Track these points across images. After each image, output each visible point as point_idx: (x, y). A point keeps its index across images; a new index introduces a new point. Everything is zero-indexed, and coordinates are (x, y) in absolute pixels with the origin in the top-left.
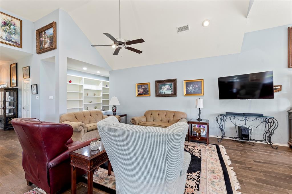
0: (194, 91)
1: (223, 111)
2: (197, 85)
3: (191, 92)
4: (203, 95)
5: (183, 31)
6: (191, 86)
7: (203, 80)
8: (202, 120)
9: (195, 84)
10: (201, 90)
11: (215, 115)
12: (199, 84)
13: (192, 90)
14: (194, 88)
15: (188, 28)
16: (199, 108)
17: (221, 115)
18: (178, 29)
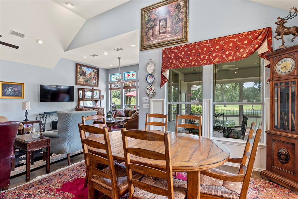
0: (13, 94)
1: (42, 112)
2: (17, 88)
3: (9, 94)
4: (24, 98)
5: (17, 35)
6: (10, 88)
7: (23, 84)
8: (29, 120)
9: (15, 87)
10: (21, 93)
11: (34, 115)
12: (19, 88)
13: (10, 92)
14: (13, 90)
15: (23, 36)
16: (26, 110)
17: (40, 114)
18: (12, 32)
